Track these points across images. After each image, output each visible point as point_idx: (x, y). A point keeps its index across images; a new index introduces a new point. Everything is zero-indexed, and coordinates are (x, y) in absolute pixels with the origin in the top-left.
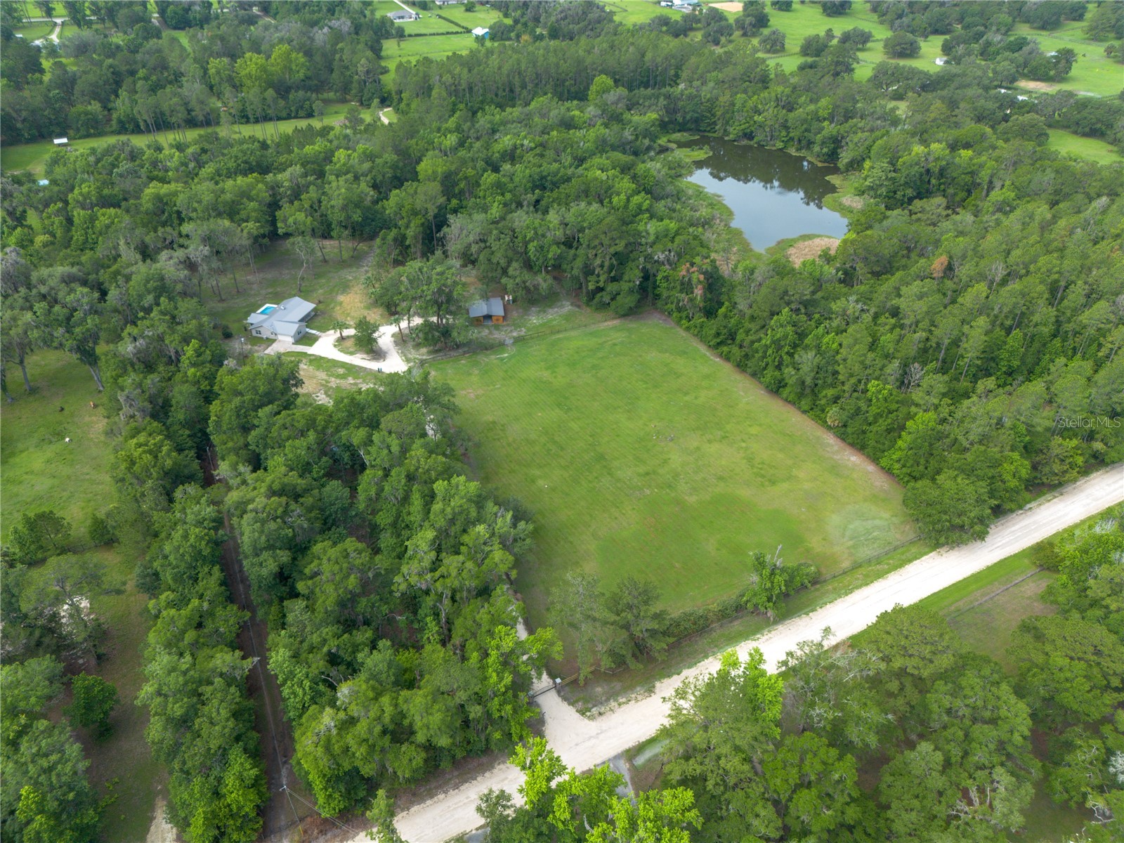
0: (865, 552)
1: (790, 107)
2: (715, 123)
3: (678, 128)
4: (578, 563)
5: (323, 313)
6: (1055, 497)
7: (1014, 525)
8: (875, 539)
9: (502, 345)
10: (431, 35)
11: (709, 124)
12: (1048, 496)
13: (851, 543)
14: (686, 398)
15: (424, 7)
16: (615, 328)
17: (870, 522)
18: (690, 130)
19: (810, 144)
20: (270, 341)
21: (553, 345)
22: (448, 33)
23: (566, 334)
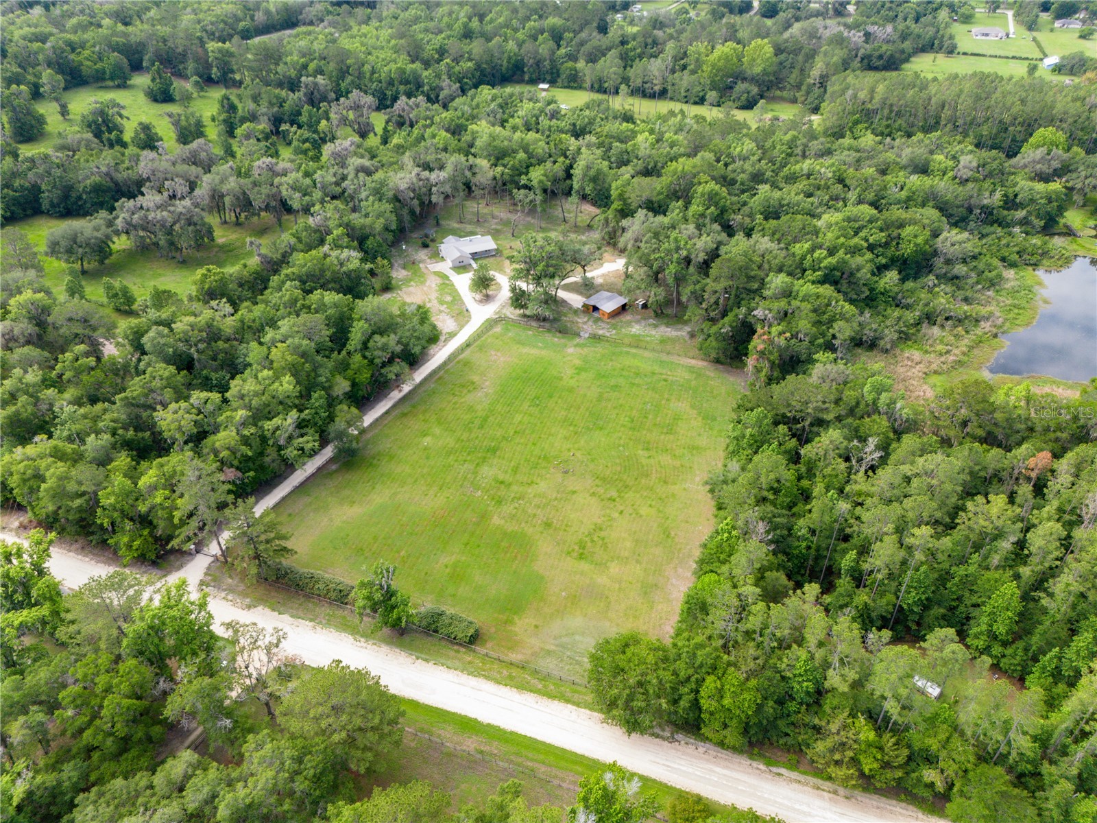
9: (578, 334)
14: (640, 453)
20: (441, 259)
21: (614, 354)
22: (1013, 58)
23: (640, 352)
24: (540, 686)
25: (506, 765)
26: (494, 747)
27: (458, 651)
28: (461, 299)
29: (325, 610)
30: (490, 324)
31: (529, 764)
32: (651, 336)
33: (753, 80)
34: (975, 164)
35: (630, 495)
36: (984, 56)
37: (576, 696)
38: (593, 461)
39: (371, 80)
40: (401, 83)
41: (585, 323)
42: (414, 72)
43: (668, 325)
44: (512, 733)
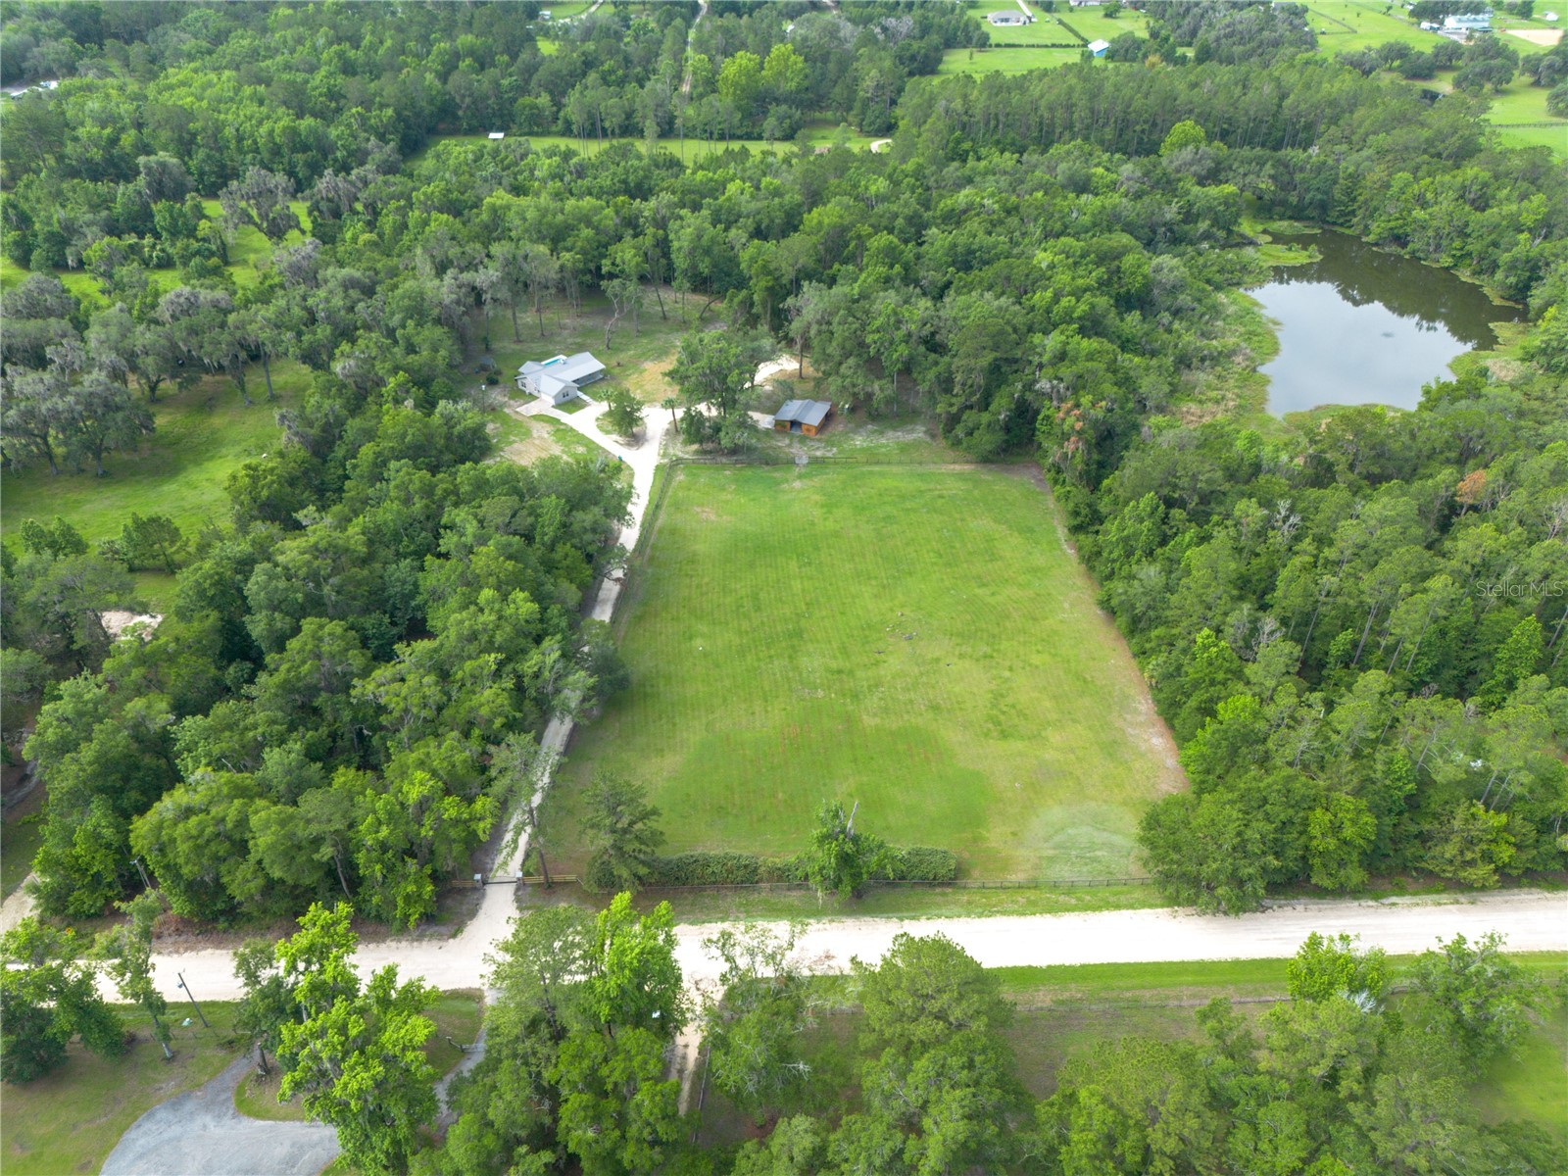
0: (1063, 872)
1: (1481, 204)
2: (1353, 213)
3: (1289, 213)
4: (662, 750)
5: (613, 378)
6: (1457, 902)
7: (1340, 917)
8: (1095, 860)
9: (792, 462)
10: (1028, 46)
11: (1343, 214)
12: (1444, 897)
13: (1051, 852)
14: (979, 591)
15: (1048, 8)
16: (960, 476)
17: (1105, 834)
18: (1308, 218)
19: (1494, 267)
20: (532, 397)
21: (856, 478)
22: (1053, 46)
23: (885, 468)
24: (1073, 901)
25: (1101, 1007)
26: (1074, 991)
27: (944, 894)
28: (599, 447)
29: (733, 899)
30: (666, 472)
31: (1129, 995)
32: (883, 446)
33: (789, 99)
34: (1139, 174)
35: (1004, 645)
36: (1020, 46)
37: (1122, 898)
38: (930, 615)
39: (240, 150)
40: (294, 150)
41: (790, 446)
42: (311, 131)
43: (895, 429)
44: (1083, 966)
